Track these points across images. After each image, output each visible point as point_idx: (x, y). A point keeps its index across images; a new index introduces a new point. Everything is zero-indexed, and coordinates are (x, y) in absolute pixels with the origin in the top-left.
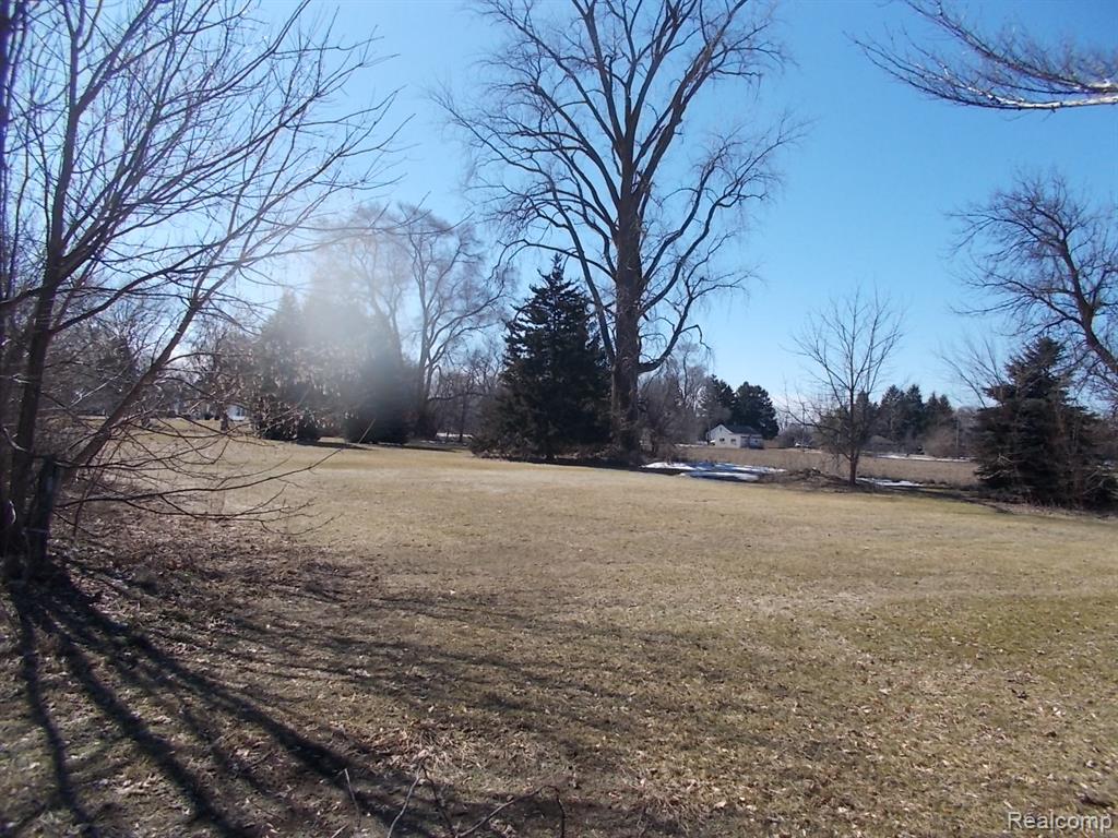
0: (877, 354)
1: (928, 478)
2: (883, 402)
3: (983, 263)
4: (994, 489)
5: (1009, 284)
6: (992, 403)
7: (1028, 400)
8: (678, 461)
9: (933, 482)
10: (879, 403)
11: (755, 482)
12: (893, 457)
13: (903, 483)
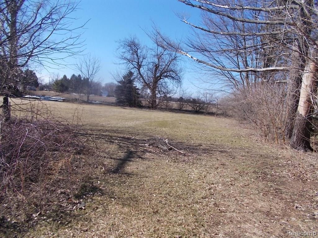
0: (94, 71)
1: (103, 101)
2: (71, 78)
3: (121, 53)
4: (120, 103)
5: (125, 59)
6: (120, 84)
7: (128, 85)
8: (34, 95)
9: (104, 102)
10: (70, 79)
11: (63, 101)
12: (74, 94)
13: (97, 102)
